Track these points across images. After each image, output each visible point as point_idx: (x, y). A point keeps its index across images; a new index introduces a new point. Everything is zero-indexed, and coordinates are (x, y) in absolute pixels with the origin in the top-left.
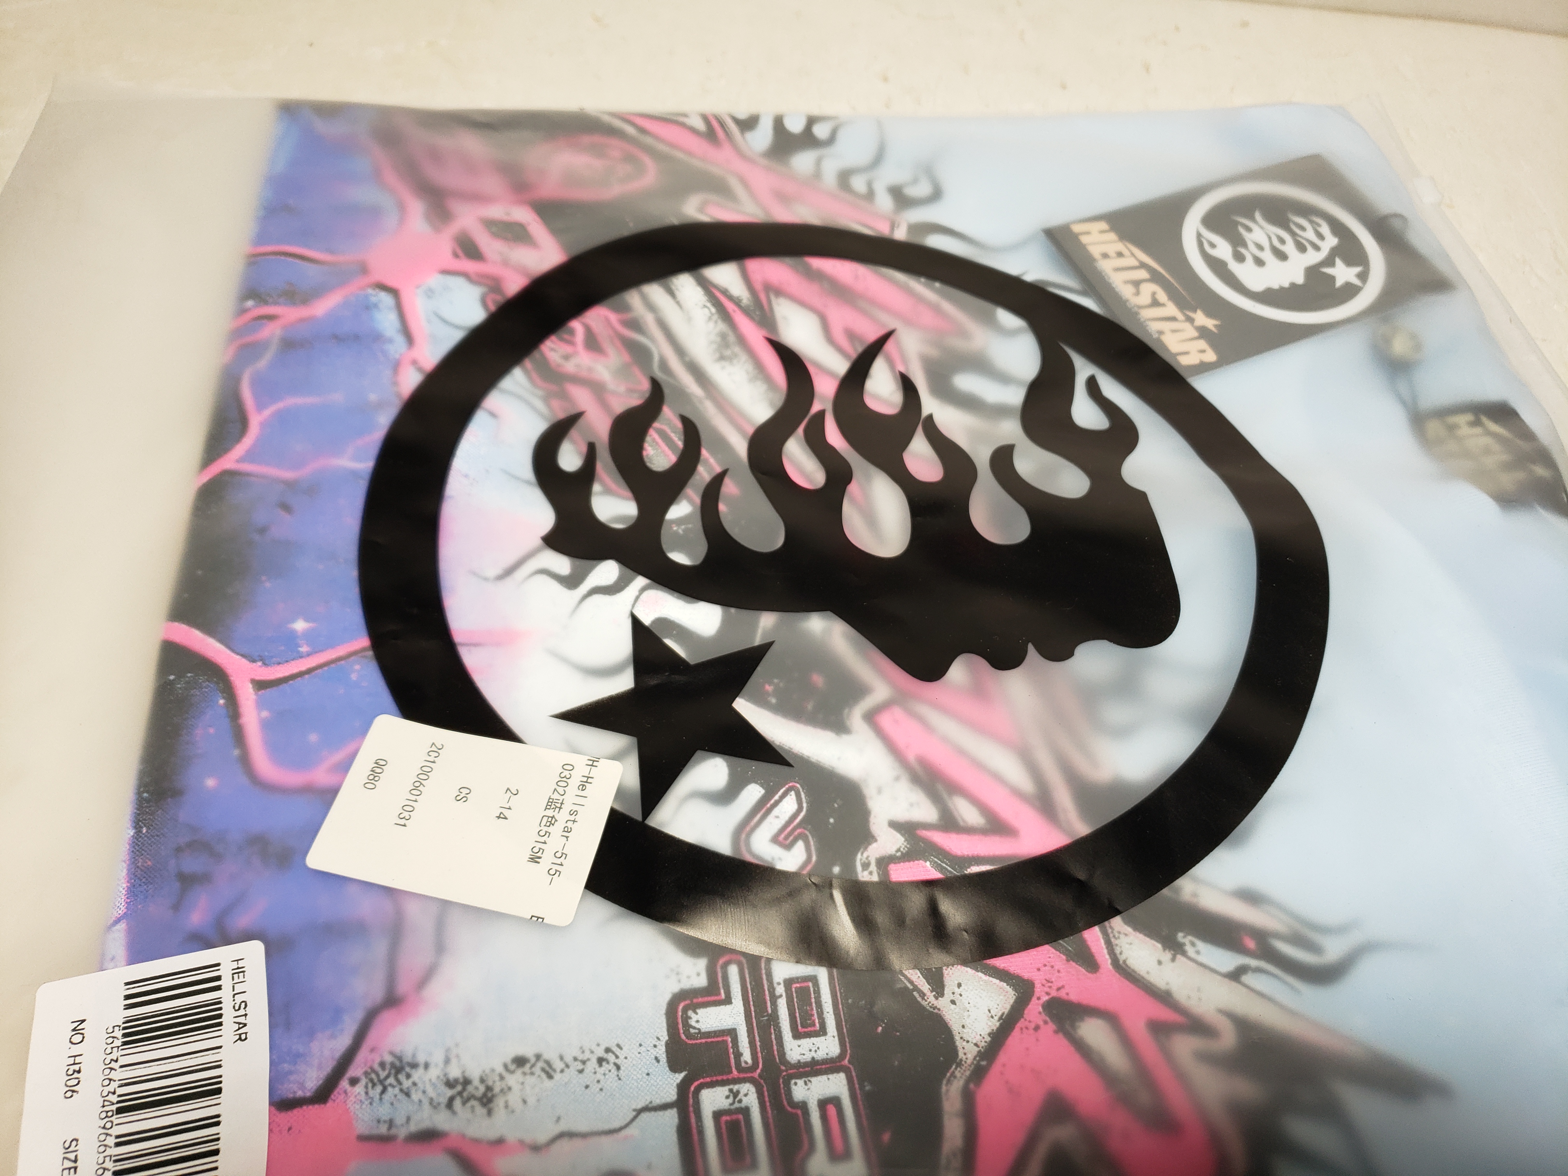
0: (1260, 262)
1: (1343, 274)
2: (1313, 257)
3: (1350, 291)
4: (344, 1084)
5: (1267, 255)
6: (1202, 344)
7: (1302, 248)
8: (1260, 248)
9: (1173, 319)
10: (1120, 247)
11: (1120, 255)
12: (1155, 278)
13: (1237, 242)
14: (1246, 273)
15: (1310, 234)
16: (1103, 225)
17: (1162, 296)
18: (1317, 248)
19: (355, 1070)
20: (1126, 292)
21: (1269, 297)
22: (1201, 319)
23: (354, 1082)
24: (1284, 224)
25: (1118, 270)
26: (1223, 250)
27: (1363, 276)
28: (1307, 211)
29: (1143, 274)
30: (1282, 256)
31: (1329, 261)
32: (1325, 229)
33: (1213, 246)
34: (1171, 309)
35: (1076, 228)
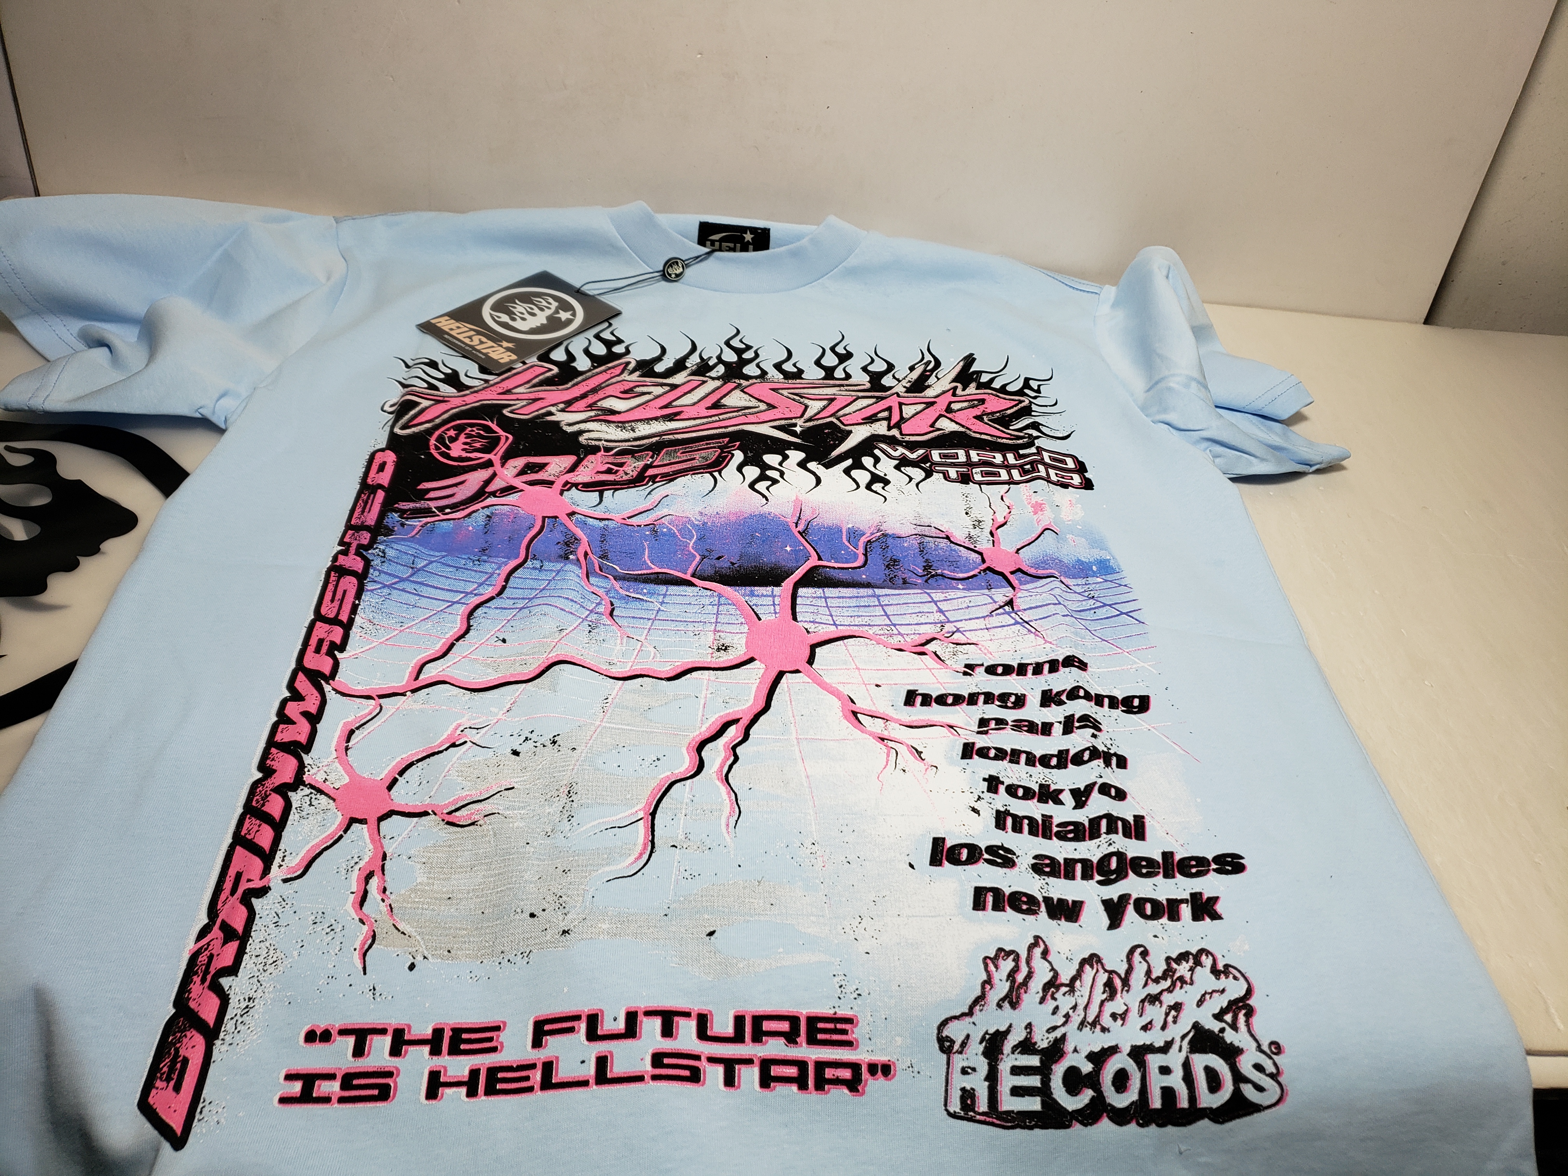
0: (523, 319)
1: (564, 316)
2: (548, 313)
3: (569, 322)
5: (527, 316)
6: (509, 353)
7: (541, 309)
8: (522, 313)
9: (492, 347)
10: (458, 324)
11: (458, 328)
12: (479, 333)
13: (510, 314)
14: (518, 324)
15: (544, 303)
16: (446, 318)
17: (484, 339)
18: (549, 308)
20: (467, 341)
21: (532, 331)
22: (506, 344)
24: (531, 302)
25: (459, 333)
26: (505, 318)
27: (574, 314)
28: (539, 295)
29: (472, 333)
30: (533, 315)
31: (557, 312)
32: (551, 300)
33: (499, 317)
34: (491, 343)
35: (433, 321)
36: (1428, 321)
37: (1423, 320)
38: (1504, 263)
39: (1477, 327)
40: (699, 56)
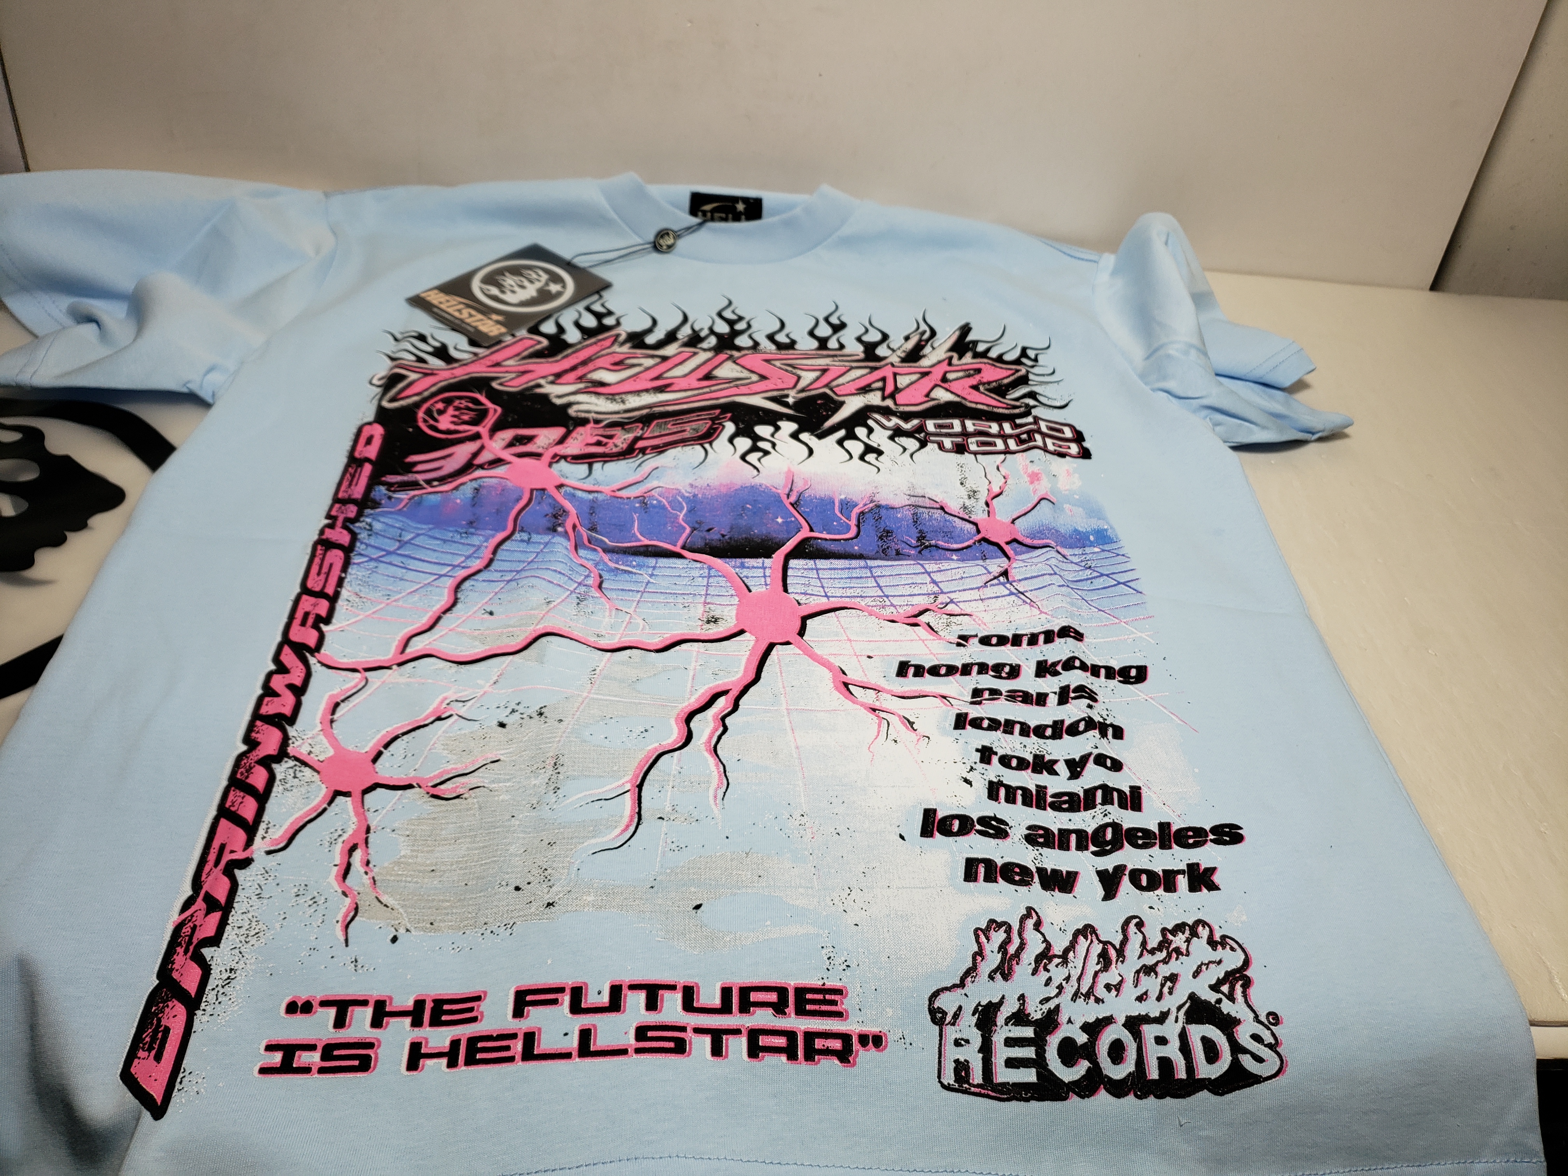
0: (513, 292)
1: (554, 288)
2: (538, 285)
3: (559, 294)
4: (971, 519)
5: (516, 289)
6: (499, 326)
7: (531, 282)
8: (512, 286)
9: (482, 320)
10: (447, 298)
11: (448, 301)
12: (468, 306)
13: (500, 286)
14: (508, 297)
15: (534, 276)
16: (436, 291)
17: (473, 312)
18: (539, 280)
19: (967, 517)
20: (457, 314)
21: (523, 304)
22: (495, 317)
23: (970, 517)
24: (521, 275)
25: (448, 307)
26: (494, 291)
27: (564, 287)
28: (529, 268)
29: (461, 306)
30: (523, 287)
31: (547, 284)
32: (541, 273)
33: (488, 290)
34: (480, 316)
35: (423, 295)
36: (1434, 288)
37: (1429, 287)
38: (1512, 228)
40: (689, 25)
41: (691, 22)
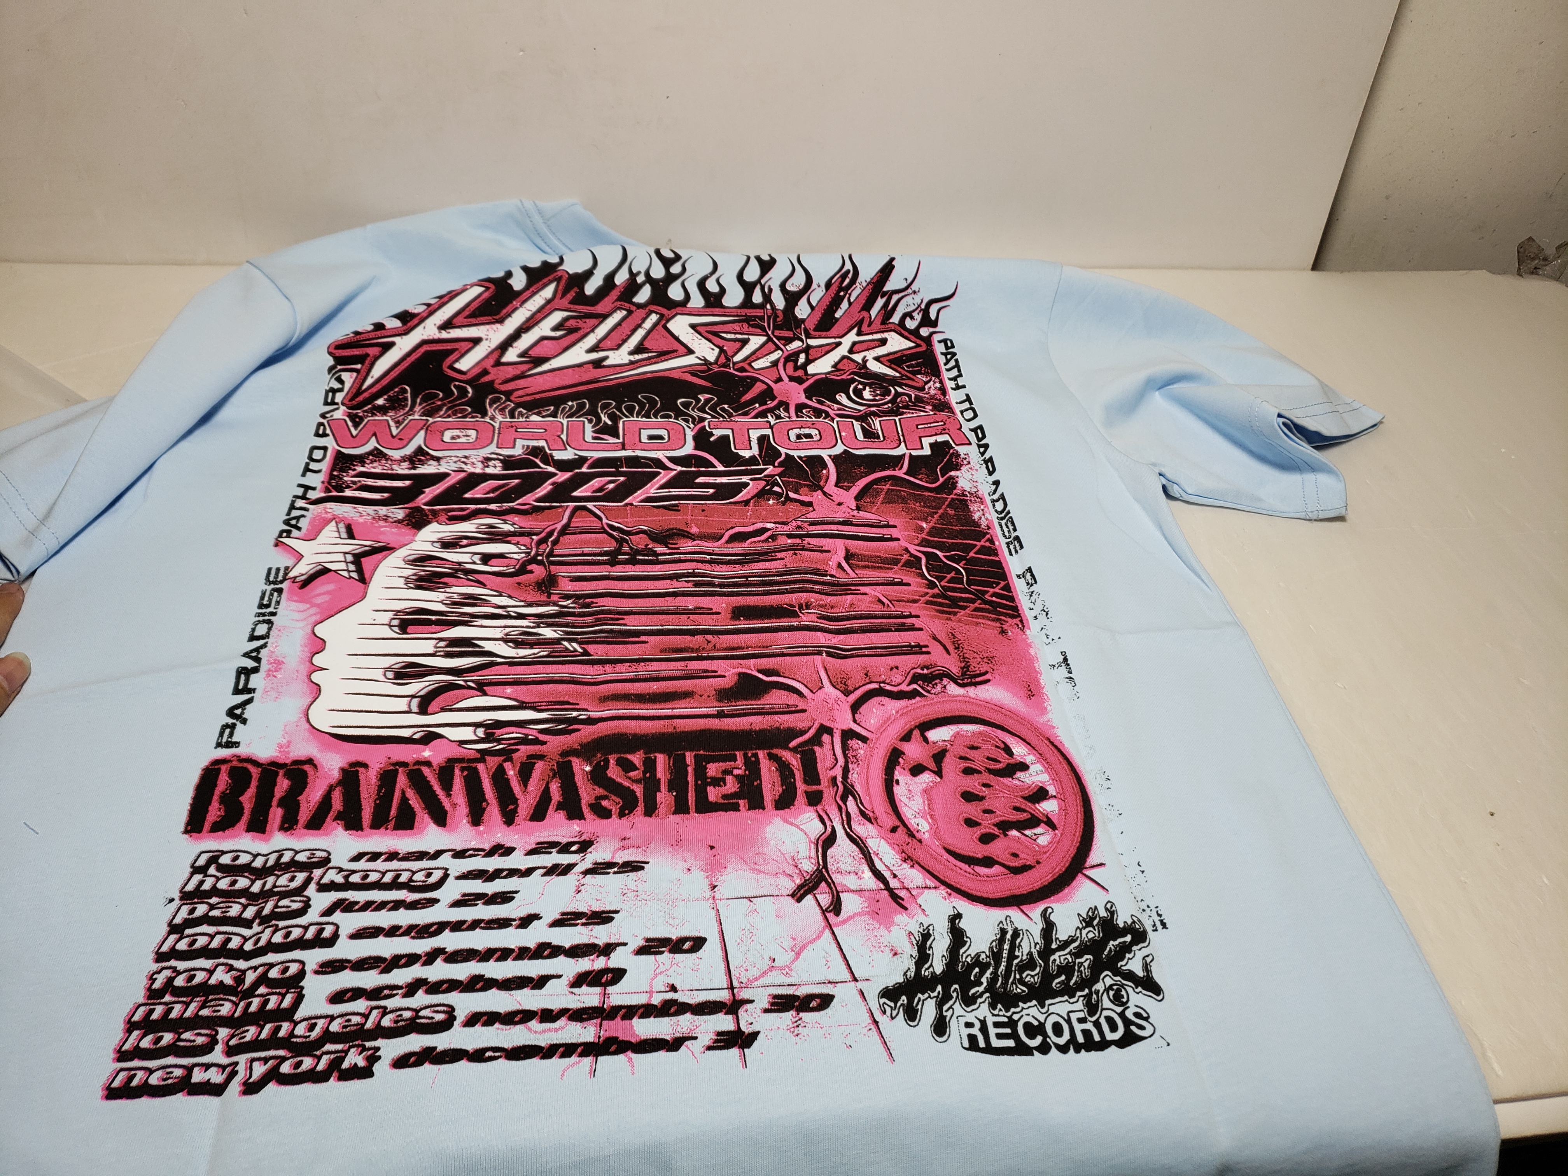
36: (1315, 267)
37: (1311, 267)
38: (1387, 198)
39: (1364, 270)
40: (521, 53)
41: (522, 51)
